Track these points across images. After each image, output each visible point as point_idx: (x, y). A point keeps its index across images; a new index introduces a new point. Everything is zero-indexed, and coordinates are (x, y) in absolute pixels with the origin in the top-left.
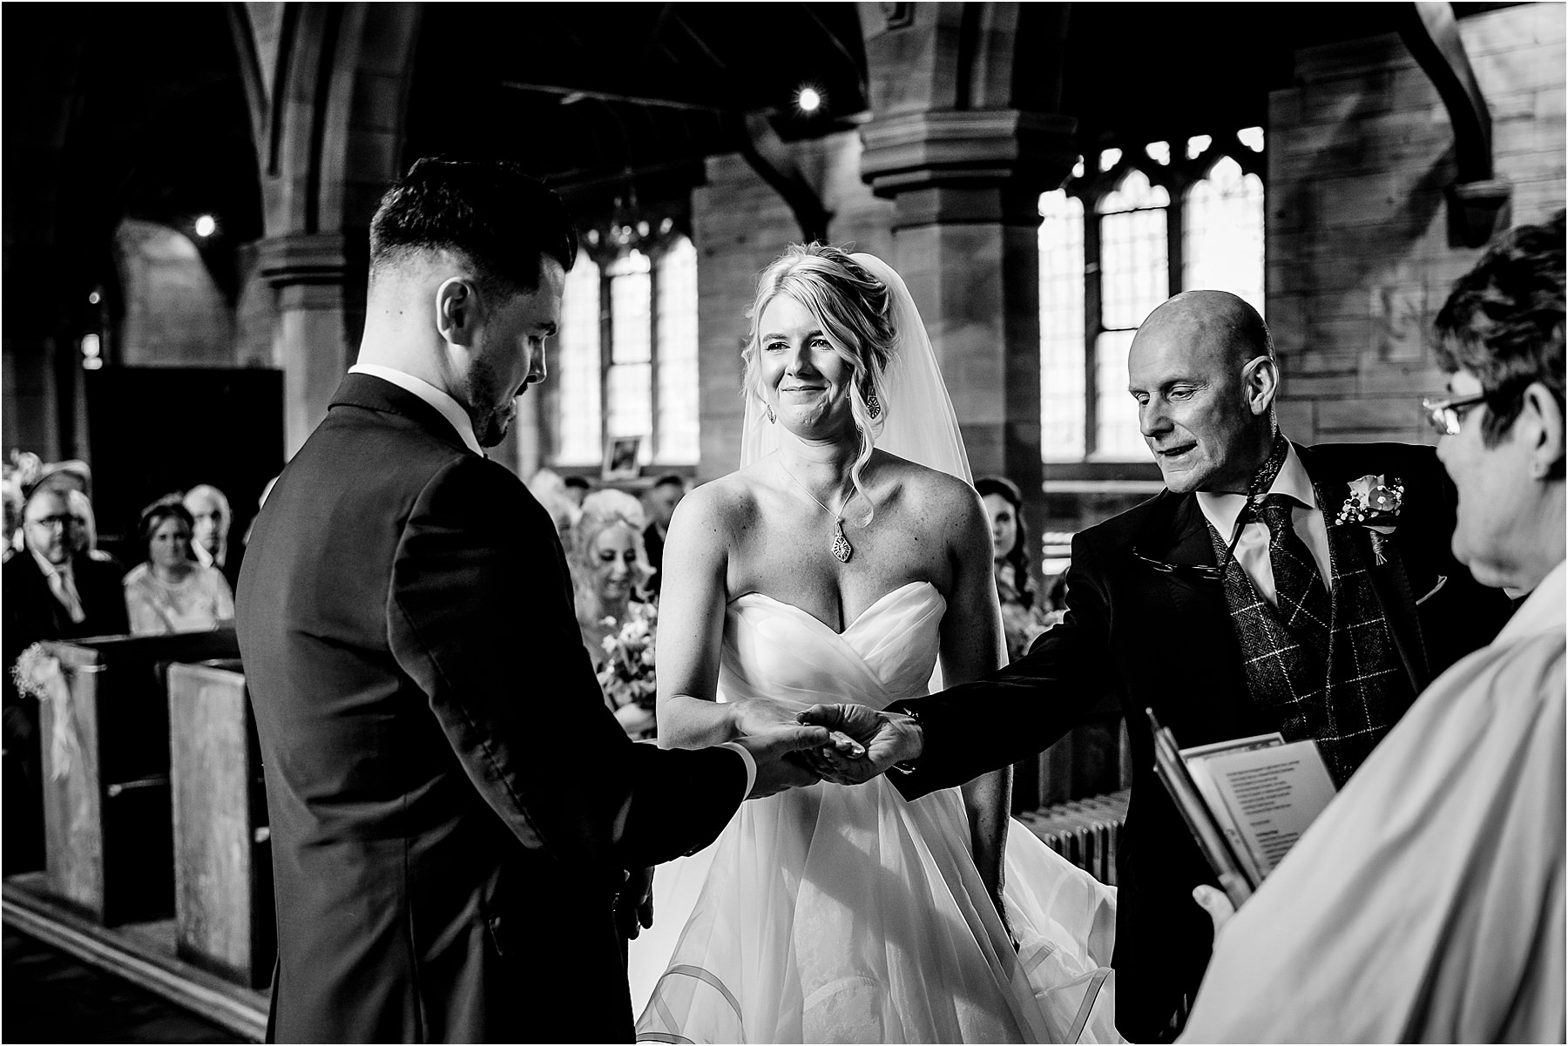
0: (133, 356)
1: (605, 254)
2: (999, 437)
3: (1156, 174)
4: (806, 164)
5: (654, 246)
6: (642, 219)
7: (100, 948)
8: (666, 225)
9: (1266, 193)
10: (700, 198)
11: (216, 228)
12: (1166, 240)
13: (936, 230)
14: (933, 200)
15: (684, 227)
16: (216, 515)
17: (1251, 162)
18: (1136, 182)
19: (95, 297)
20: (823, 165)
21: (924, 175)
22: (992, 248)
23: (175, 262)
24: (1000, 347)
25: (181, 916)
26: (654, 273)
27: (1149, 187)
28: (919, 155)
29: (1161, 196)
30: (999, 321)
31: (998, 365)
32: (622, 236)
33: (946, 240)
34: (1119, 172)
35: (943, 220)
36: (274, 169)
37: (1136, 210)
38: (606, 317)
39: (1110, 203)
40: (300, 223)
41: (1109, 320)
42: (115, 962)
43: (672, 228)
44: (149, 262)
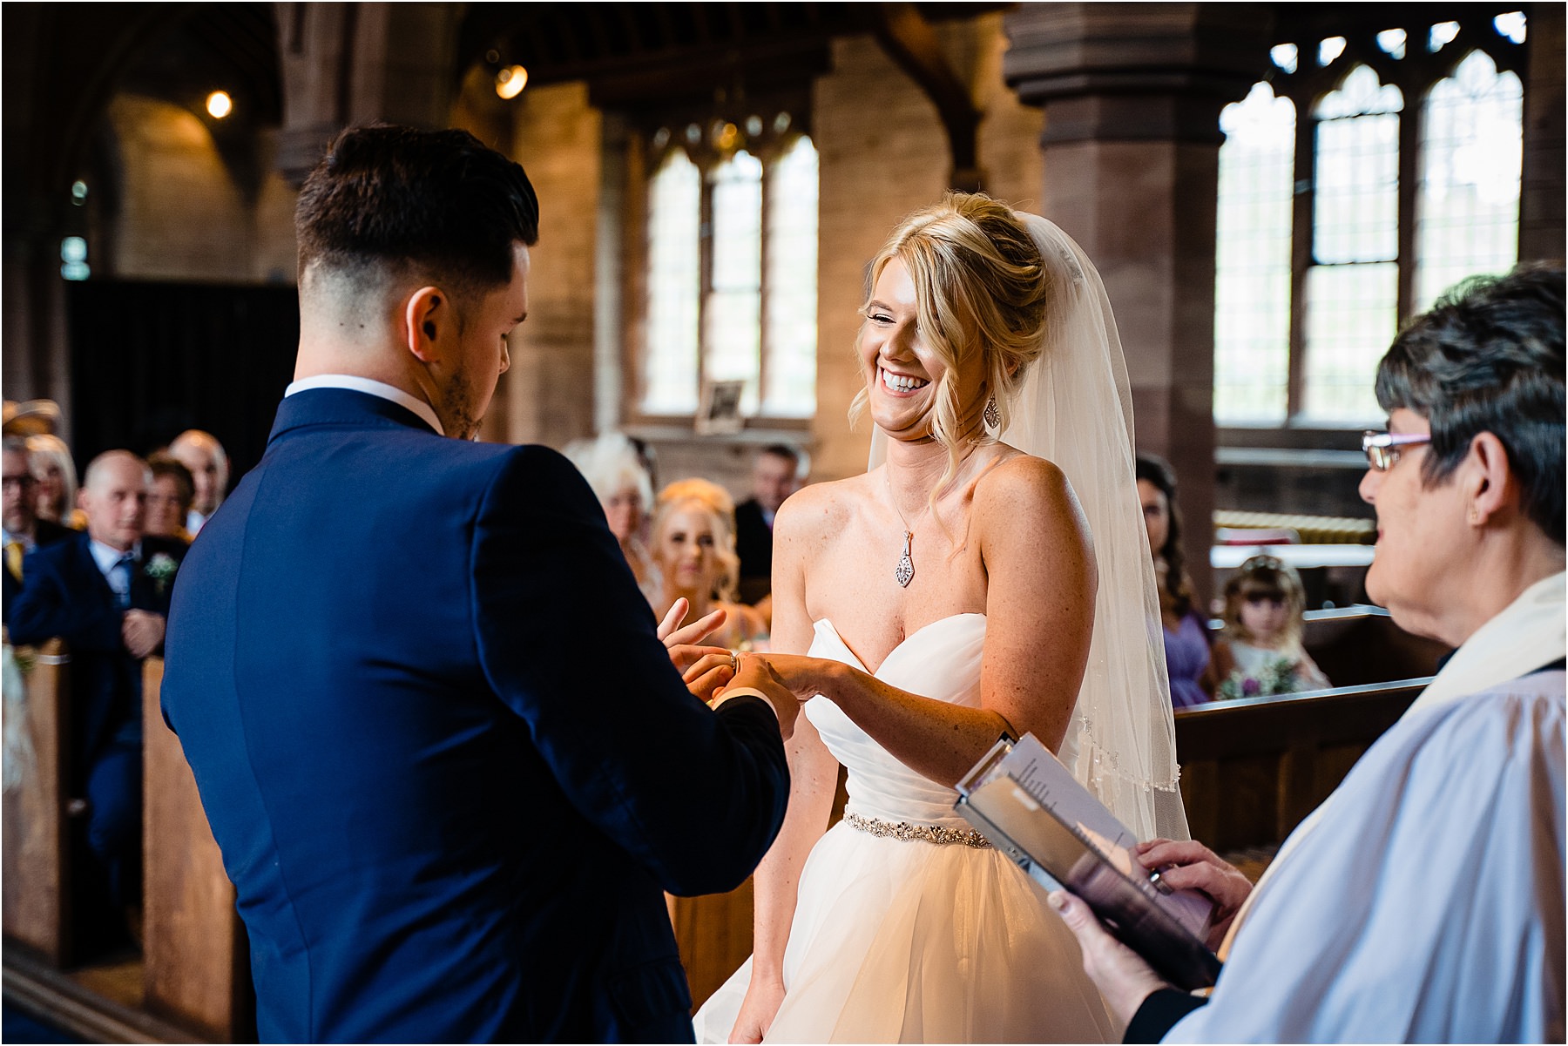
0: (129, 264)
1: (706, 157)
2: (1162, 404)
3: (1388, 70)
4: (954, 51)
5: (767, 148)
6: (750, 112)
7: (49, 996)
8: (782, 122)
9: (1526, 95)
10: (824, 89)
11: (232, 110)
12: (1398, 154)
13: (1092, 150)
14: (1090, 112)
15: (803, 126)
16: (210, 469)
17: (1506, 56)
18: (1363, 79)
19: (80, 190)
20: (974, 53)
21: (1078, 82)
22: (1161, 173)
23: (180, 149)
24: (1166, 293)
25: (150, 961)
26: (766, 181)
27: (1378, 85)
28: (1073, 57)
29: (1393, 98)
30: (1166, 262)
31: (1164, 316)
32: (725, 135)
33: (1105, 162)
34: (1341, 68)
35: (1103, 136)
36: (298, 46)
37: (1361, 114)
38: (705, 235)
39: (1329, 105)
40: (329, 113)
41: (1322, 250)
42: (69, 1014)
43: (791, 126)
44: (149, 147)
